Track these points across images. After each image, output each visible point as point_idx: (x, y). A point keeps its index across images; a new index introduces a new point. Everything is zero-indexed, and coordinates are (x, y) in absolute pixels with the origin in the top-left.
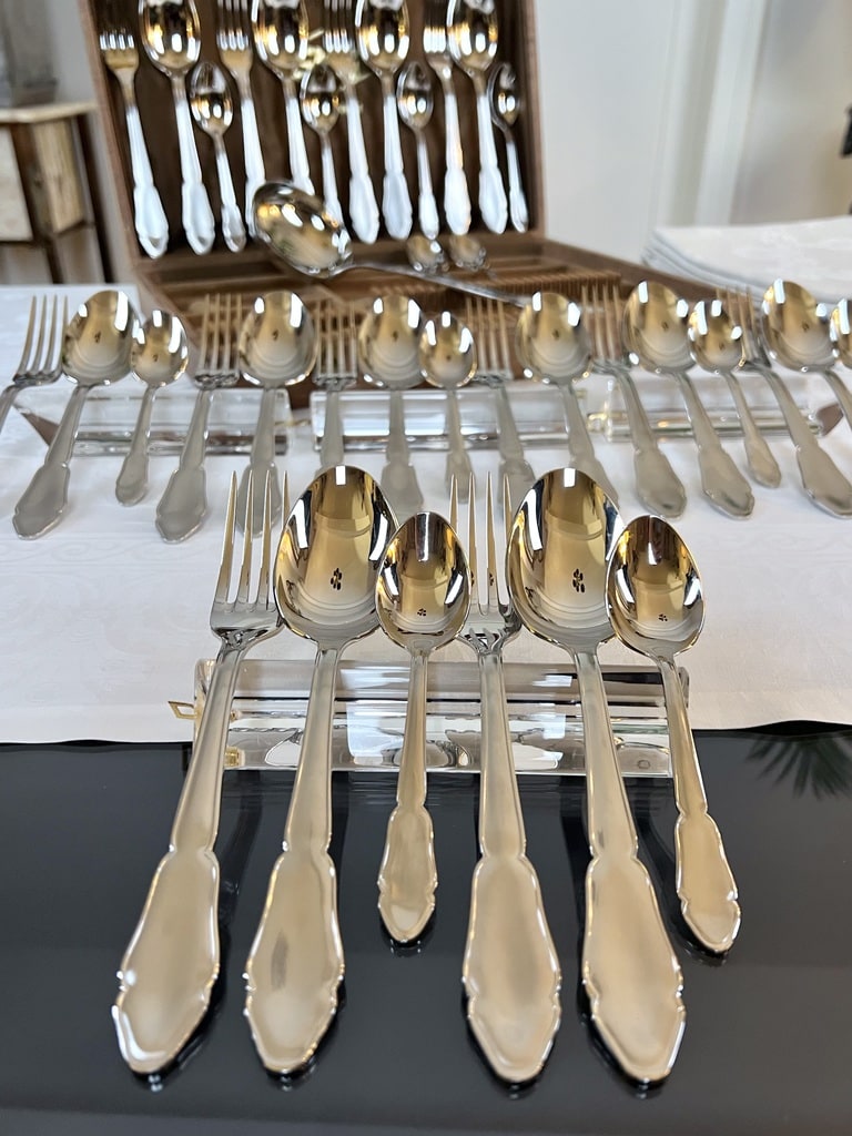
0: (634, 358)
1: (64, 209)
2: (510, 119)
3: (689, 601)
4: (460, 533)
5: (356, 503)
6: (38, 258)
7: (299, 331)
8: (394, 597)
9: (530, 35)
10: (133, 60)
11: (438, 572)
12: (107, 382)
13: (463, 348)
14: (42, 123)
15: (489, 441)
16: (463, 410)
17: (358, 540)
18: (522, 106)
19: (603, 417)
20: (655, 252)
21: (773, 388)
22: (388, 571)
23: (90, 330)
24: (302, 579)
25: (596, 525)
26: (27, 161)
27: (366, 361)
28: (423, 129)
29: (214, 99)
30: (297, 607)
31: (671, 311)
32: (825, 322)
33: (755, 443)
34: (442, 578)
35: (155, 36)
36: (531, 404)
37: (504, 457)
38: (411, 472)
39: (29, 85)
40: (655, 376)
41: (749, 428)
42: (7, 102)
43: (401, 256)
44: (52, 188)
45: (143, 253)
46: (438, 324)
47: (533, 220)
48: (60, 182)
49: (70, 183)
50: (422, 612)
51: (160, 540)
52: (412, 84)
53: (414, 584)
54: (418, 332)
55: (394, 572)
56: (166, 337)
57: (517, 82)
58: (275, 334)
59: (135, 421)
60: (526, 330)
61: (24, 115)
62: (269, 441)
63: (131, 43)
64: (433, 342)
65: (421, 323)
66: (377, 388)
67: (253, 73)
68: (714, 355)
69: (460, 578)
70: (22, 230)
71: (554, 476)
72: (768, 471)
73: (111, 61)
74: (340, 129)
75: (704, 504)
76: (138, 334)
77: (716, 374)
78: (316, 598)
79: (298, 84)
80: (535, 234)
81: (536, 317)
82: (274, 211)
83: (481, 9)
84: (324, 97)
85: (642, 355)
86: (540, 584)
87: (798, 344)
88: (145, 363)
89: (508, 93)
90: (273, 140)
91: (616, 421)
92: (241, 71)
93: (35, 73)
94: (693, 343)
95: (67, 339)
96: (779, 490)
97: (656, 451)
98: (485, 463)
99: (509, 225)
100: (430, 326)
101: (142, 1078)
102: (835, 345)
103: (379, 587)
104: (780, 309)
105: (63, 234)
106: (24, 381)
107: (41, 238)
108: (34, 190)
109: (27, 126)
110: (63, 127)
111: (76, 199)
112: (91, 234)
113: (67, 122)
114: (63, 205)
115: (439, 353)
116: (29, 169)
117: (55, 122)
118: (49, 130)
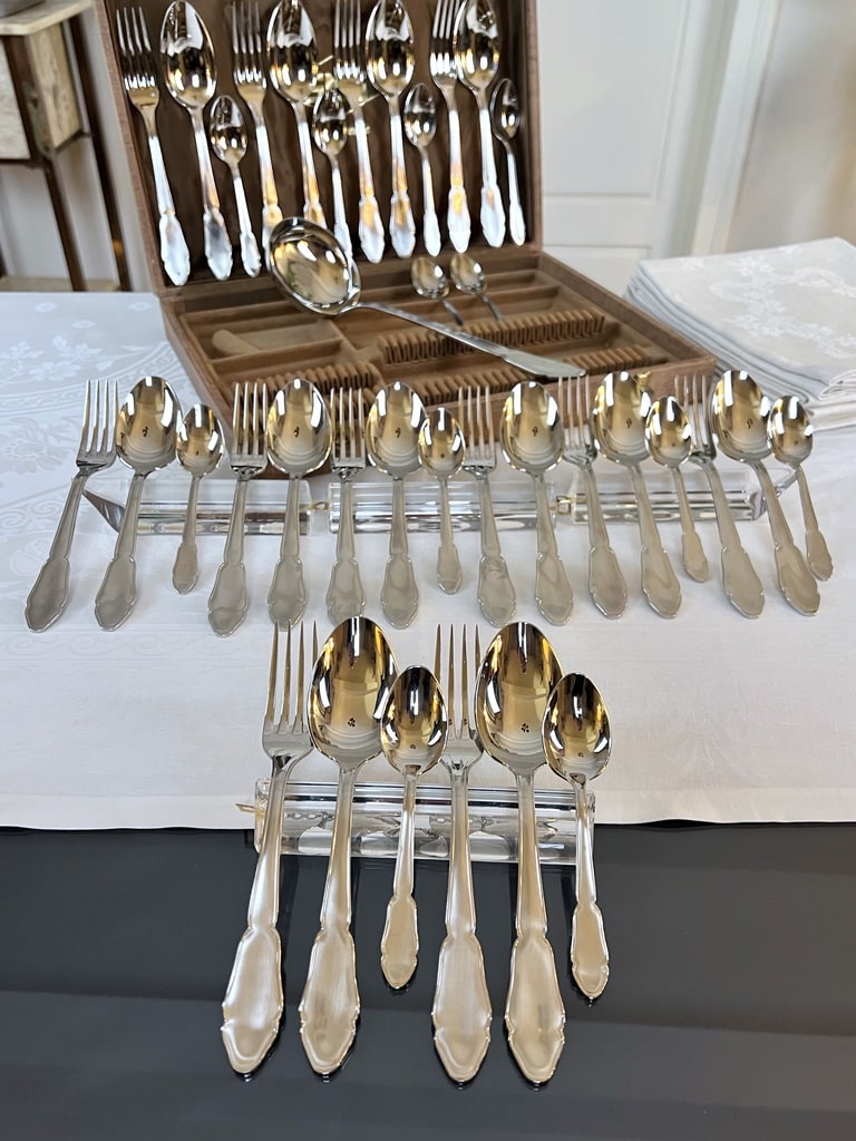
1: (60, 121)
2: (511, 133)
4: (442, 685)
6: (38, 175)
7: (316, 429)
9: (532, 53)
10: (155, 97)
11: (425, 723)
12: (158, 469)
13: (455, 447)
14: (37, 34)
17: (367, 697)
18: (523, 120)
20: (639, 285)
21: (709, 479)
22: (389, 727)
23: (138, 426)
24: (329, 723)
26: (22, 76)
27: (374, 453)
28: (427, 148)
29: (231, 133)
30: (327, 739)
32: (764, 420)
34: (428, 730)
35: (176, 79)
37: (484, 554)
38: (410, 569)
43: (405, 277)
44: (48, 100)
45: (168, 281)
47: (531, 234)
48: (55, 91)
49: (65, 91)
51: (213, 632)
52: (417, 109)
53: (407, 734)
55: (393, 727)
56: (206, 435)
57: (519, 101)
58: (297, 430)
61: (18, 29)
63: (152, 82)
64: (429, 442)
67: (266, 103)
68: (666, 450)
70: (20, 150)
72: (697, 563)
73: (134, 101)
74: (349, 151)
75: (642, 601)
76: (181, 428)
79: (309, 110)
80: (532, 247)
81: (517, 419)
82: (290, 247)
83: (487, 34)
84: (335, 126)
86: (499, 730)
87: (742, 438)
88: (189, 456)
89: (510, 110)
90: (286, 166)
91: (581, 504)
92: (255, 103)
94: (649, 440)
95: (123, 436)
97: (607, 549)
99: (508, 238)
100: (428, 424)
101: (241, 1075)
103: (383, 738)
105: (60, 149)
106: (86, 467)
107: (39, 157)
108: (30, 106)
109: (21, 37)
110: (57, 33)
111: (72, 107)
112: (88, 143)
113: (61, 24)
114: (59, 117)
115: (435, 452)
116: (25, 84)
117: (48, 29)
118: (44, 36)
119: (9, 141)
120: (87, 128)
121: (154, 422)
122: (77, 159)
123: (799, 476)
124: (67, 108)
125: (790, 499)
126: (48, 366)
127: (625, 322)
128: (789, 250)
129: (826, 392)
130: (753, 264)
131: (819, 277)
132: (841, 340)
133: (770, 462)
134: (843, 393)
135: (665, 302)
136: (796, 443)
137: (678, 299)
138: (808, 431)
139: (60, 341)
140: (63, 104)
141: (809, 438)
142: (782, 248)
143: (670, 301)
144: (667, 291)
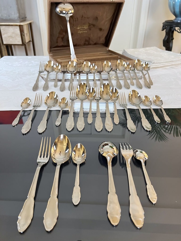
0: (118, 69)
1: (27, 39)
3: (117, 96)
4: (95, 90)
5: (84, 86)
6: (23, 47)
7: (75, 66)
8: (88, 95)
11: (93, 93)
12: (51, 72)
13: (96, 68)
14: (24, 25)
15: (99, 80)
16: (95, 76)
17: (85, 90)
19: (113, 77)
20: (124, 53)
21: (135, 74)
24: (79, 94)
25: (109, 88)
26: (22, 31)
27: (84, 70)
30: (78, 97)
31: (123, 63)
32: (142, 65)
33: (132, 80)
34: (93, 94)
36: (104, 75)
37: (101, 82)
38: (89, 84)
39: (22, 18)
40: (120, 72)
41: (131, 79)
42: (19, 21)
44: (26, 35)
46: (93, 65)
48: (27, 34)
49: (28, 34)
50: (91, 97)
53: (90, 94)
54: (90, 66)
56: (58, 67)
58: (72, 66)
59: (55, 77)
60: (104, 66)
61: (22, 24)
62: (72, 80)
64: (92, 68)
65: (90, 65)
66: (85, 73)
68: (127, 69)
69: (95, 93)
70: (20, 43)
71: (105, 84)
72: (133, 84)
75: (124, 88)
76: (55, 66)
77: (128, 72)
78: (80, 96)
81: (105, 65)
85: (119, 69)
86: (103, 94)
87: (139, 68)
88: (56, 70)
91: (115, 78)
93: (23, 16)
94: (125, 68)
95: (46, 67)
96: (134, 86)
97: (119, 81)
98: (98, 83)
100: (91, 65)
102: (143, 68)
103: (87, 94)
104: (137, 63)
105: (27, 43)
106: (40, 72)
107: (24, 44)
108: (23, 36)
109: (22, 25)
110: (27, 25)
111: (29, 37)
112: (31, 43)
113: (28, 24)
114: (27, 38)
115: (93, 69)
116: (22, 33)
117: (26, 24)
118: (25, 26)
119: (19, 41)
120: (31, 40)
121: (50, 65)
122: (29, 45)
123: (148, 73)
124: (28, 37)
125: (147, 76)
126: (31, 64)
127: (122, 57)
128: (147, 48)
129: (152, 64)
130: (142, 50)
131: (152, 52)
132: (155, 58)
133: (144, 71)
134: (155, 64)
135: (128, 54)
136: (147, 68)
137: (130, 54)
138: (149, 66)
139: (33, 61)
140: (28, 36)
141: (149, 67)
142: (146, 48)
143: (129, 54)
144: (128, 53)
